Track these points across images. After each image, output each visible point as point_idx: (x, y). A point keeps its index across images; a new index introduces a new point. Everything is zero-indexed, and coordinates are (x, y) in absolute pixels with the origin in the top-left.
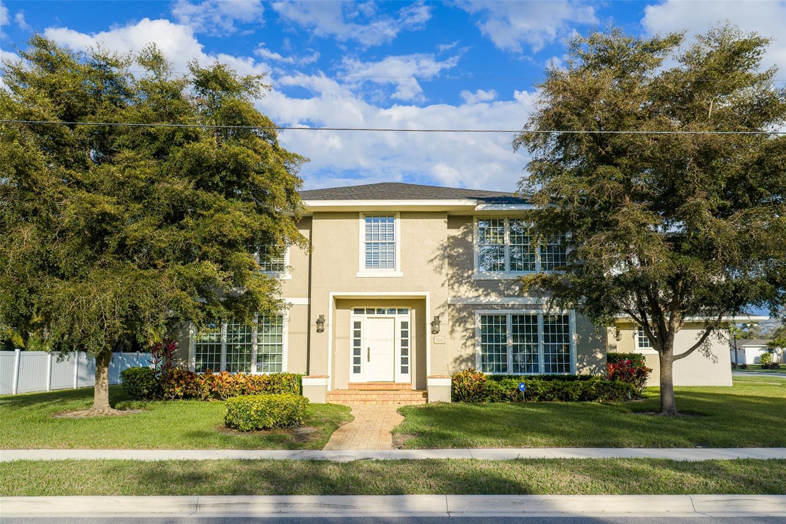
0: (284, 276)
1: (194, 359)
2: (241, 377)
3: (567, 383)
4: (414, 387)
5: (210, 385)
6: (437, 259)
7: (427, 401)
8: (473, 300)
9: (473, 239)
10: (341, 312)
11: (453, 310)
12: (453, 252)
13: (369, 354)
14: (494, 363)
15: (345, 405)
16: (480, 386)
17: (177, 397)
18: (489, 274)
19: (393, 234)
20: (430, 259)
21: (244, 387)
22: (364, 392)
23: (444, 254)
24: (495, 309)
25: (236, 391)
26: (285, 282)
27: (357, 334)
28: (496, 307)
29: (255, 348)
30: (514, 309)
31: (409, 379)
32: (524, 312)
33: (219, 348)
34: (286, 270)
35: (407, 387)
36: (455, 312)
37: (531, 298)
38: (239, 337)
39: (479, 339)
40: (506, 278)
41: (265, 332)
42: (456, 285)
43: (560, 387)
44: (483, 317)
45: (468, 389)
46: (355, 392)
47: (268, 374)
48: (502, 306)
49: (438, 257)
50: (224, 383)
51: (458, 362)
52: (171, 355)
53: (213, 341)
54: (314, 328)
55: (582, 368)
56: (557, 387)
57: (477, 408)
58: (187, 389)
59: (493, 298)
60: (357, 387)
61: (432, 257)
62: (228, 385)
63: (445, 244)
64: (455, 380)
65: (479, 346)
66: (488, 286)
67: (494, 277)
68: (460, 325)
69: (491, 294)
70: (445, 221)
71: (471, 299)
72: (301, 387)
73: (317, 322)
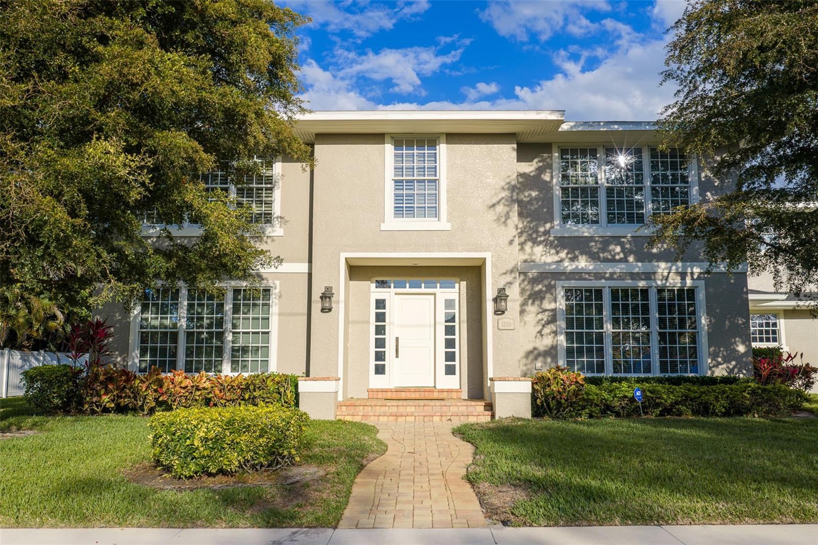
0: (273, 231)
1: (138, 352)
2: (204, 379)
3: (704, 388)
4: (465, 395)
5: (156, 391)
6: (501, 203)
7: (493, 416)
8: (554, 266)
9: (552, 177)
10: (355, 284)
11: (523, 281)
12: (523, 196)
13: (397, 346)
14: (585, 359)
15: (367, 422)
16: (576, 393)
17: (106, 410)
18: (576, 228)
19: (435, 167)
20: (491, 203)
21: (208, 394)
22: (395, 403)
23: (512, 196)
24: (585, 279)
25: (196, 400)
26: (273, 240)
27: (380, 317)
28: (587, 276)
29: (229, 337)
30: (615, 279)
31: (456, 383)
32: (629, 283)
33: (174, 337)
34: (276, 223)
35: (454, 395)
36: (526, 283)
37: (640, 264)
38: (206, 322)
39: (563, 324)
40: (601, 234)
41: (244, 313)
42: (529, 244)
43: (697, 395)
44: (569, 292)
45: (559, 397)
46: (380, 403)
47: (246, 375)
48: (598, 276)
49: (503, 201)
50: (177, 389)
51: (531, 357)
52: (101, 348)
53: (166, 327)
54: (317, 306)
55: (717, 366)
56: (693, 395)
57: (572, 426)
58: (120, 397)
59: (583, 263)
60: (380, 395)
61: (494, 201)
62: (183, 391)
63: (513, 183)
64: (536, 383)
65: (561, 334)
66: (575, 245)
67: (583, 233)
68: (533, 303)
69: (580, 257)
70: (513, 148)
71: (549, 264)
72: (297, 395)
73: (321, 298)
